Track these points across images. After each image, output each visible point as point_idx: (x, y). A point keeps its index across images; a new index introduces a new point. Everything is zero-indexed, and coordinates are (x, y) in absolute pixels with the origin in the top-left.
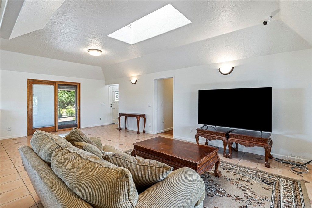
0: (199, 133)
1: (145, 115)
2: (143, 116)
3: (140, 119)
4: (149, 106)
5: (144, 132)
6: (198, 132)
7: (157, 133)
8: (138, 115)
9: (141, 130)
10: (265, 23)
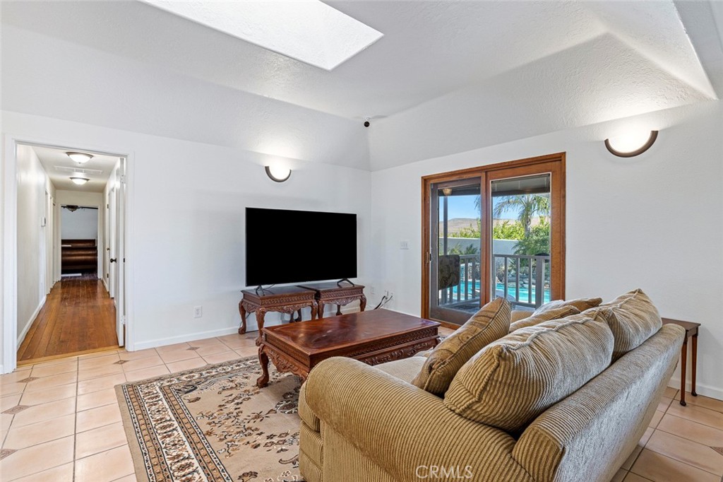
0: (266, 306)
6: (262, 305)
10: (367, 124)
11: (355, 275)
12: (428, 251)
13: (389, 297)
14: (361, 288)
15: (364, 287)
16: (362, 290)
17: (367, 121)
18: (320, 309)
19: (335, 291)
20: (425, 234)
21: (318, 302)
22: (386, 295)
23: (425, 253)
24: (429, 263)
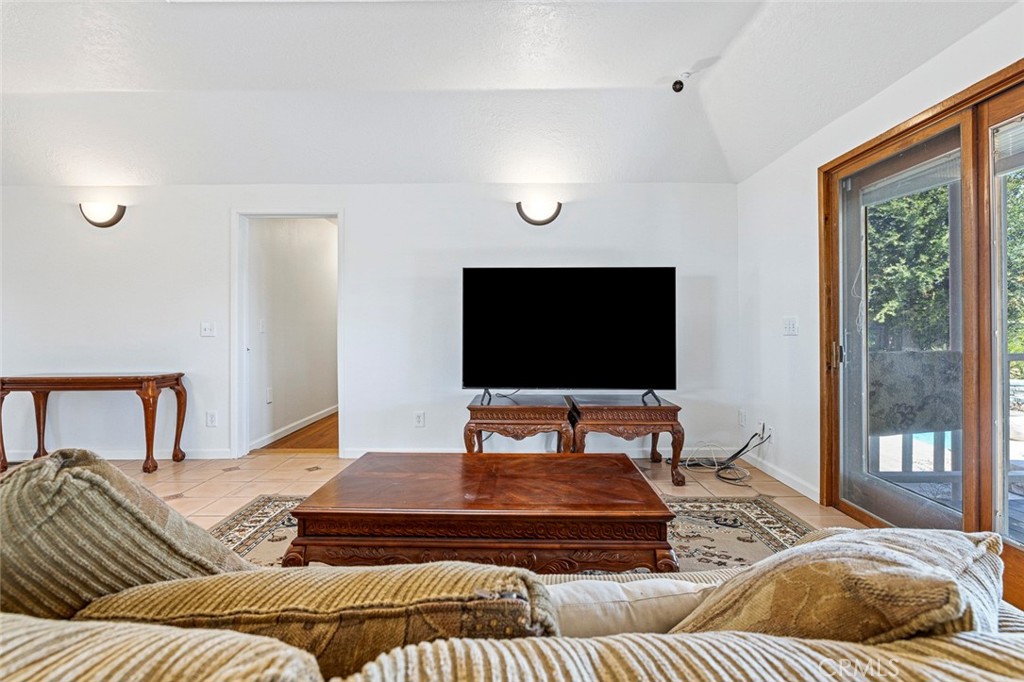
0: (478, 421)
1: (182, 375)
2: (175, 382)
3: (161, 399)
4: (208, 333)
5: (178, 456)
6: (471, 419)
7: (251, 452)
8: (148, 379)
9: (163, 452)
10: (678, 86)
11: (670, 384)
12: (836, 339)
13: (766, 436)
14: (674, 411)
15: (679, 409)
16: (675, 416)
17: (680, 79)
18: (578, 441)
19: (636, 409)
20: (829, 300)
21: (574, 426)
22: (759, 431)
23: (829, 344)
24: (837, 369)
